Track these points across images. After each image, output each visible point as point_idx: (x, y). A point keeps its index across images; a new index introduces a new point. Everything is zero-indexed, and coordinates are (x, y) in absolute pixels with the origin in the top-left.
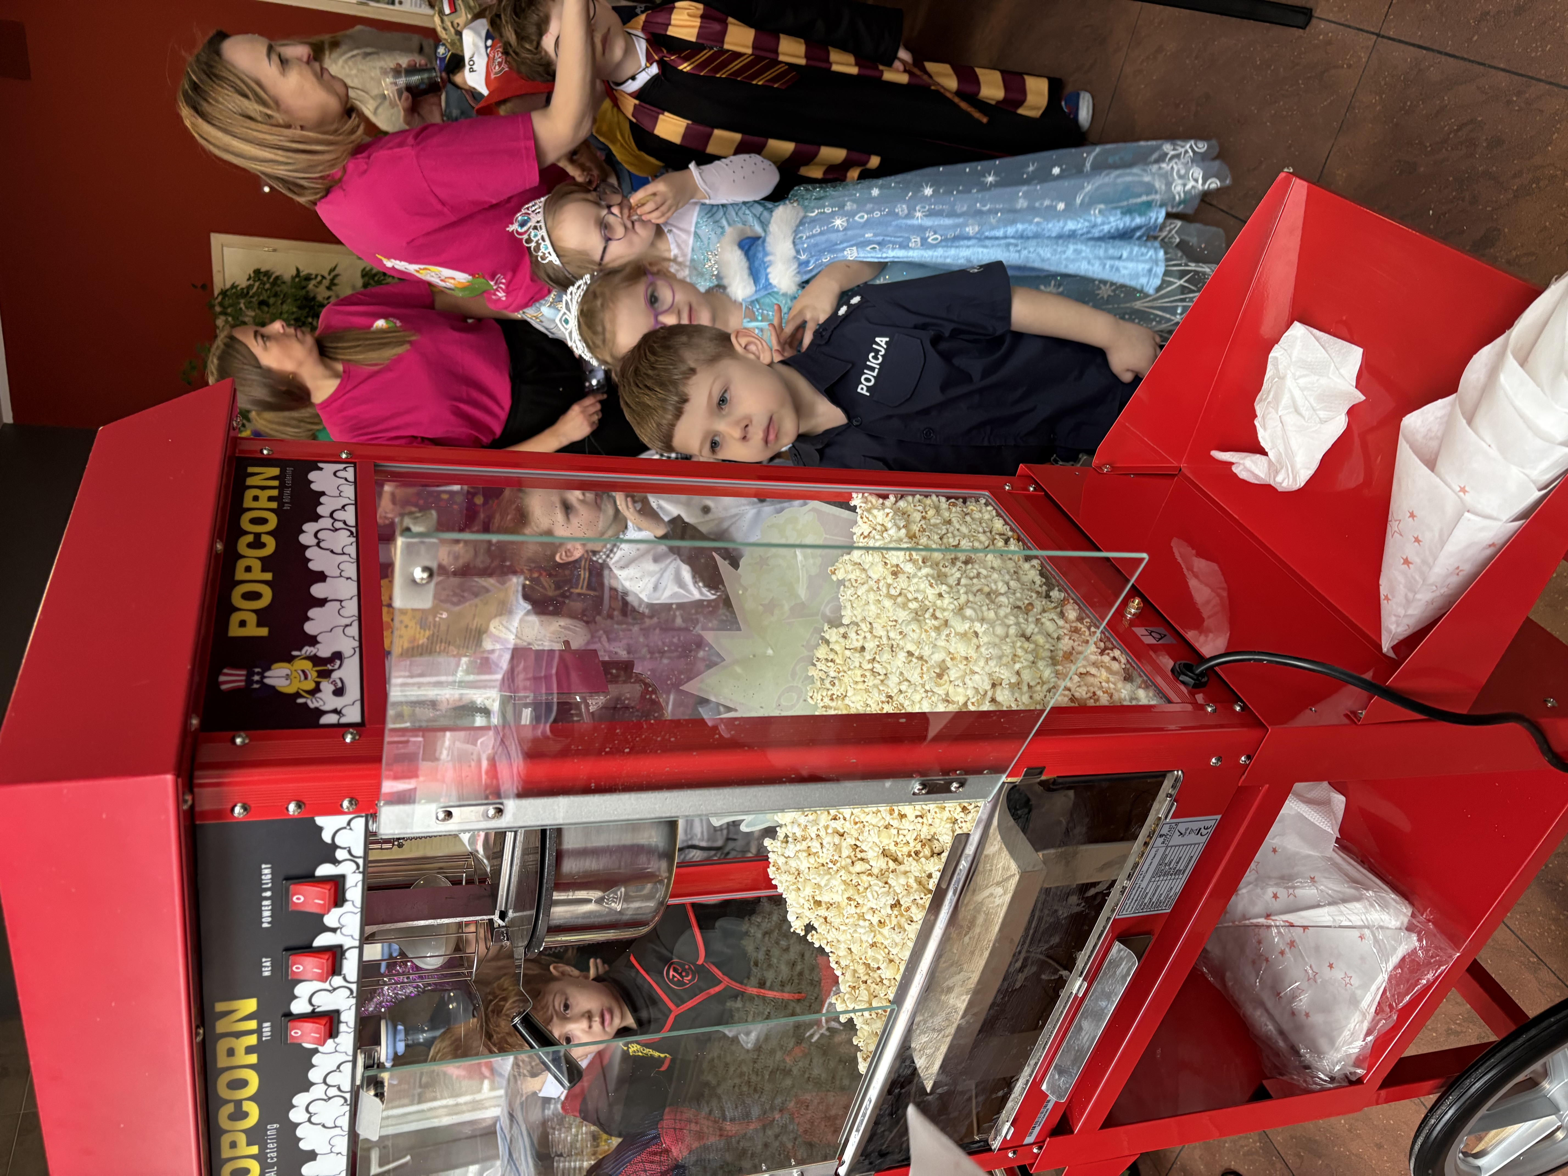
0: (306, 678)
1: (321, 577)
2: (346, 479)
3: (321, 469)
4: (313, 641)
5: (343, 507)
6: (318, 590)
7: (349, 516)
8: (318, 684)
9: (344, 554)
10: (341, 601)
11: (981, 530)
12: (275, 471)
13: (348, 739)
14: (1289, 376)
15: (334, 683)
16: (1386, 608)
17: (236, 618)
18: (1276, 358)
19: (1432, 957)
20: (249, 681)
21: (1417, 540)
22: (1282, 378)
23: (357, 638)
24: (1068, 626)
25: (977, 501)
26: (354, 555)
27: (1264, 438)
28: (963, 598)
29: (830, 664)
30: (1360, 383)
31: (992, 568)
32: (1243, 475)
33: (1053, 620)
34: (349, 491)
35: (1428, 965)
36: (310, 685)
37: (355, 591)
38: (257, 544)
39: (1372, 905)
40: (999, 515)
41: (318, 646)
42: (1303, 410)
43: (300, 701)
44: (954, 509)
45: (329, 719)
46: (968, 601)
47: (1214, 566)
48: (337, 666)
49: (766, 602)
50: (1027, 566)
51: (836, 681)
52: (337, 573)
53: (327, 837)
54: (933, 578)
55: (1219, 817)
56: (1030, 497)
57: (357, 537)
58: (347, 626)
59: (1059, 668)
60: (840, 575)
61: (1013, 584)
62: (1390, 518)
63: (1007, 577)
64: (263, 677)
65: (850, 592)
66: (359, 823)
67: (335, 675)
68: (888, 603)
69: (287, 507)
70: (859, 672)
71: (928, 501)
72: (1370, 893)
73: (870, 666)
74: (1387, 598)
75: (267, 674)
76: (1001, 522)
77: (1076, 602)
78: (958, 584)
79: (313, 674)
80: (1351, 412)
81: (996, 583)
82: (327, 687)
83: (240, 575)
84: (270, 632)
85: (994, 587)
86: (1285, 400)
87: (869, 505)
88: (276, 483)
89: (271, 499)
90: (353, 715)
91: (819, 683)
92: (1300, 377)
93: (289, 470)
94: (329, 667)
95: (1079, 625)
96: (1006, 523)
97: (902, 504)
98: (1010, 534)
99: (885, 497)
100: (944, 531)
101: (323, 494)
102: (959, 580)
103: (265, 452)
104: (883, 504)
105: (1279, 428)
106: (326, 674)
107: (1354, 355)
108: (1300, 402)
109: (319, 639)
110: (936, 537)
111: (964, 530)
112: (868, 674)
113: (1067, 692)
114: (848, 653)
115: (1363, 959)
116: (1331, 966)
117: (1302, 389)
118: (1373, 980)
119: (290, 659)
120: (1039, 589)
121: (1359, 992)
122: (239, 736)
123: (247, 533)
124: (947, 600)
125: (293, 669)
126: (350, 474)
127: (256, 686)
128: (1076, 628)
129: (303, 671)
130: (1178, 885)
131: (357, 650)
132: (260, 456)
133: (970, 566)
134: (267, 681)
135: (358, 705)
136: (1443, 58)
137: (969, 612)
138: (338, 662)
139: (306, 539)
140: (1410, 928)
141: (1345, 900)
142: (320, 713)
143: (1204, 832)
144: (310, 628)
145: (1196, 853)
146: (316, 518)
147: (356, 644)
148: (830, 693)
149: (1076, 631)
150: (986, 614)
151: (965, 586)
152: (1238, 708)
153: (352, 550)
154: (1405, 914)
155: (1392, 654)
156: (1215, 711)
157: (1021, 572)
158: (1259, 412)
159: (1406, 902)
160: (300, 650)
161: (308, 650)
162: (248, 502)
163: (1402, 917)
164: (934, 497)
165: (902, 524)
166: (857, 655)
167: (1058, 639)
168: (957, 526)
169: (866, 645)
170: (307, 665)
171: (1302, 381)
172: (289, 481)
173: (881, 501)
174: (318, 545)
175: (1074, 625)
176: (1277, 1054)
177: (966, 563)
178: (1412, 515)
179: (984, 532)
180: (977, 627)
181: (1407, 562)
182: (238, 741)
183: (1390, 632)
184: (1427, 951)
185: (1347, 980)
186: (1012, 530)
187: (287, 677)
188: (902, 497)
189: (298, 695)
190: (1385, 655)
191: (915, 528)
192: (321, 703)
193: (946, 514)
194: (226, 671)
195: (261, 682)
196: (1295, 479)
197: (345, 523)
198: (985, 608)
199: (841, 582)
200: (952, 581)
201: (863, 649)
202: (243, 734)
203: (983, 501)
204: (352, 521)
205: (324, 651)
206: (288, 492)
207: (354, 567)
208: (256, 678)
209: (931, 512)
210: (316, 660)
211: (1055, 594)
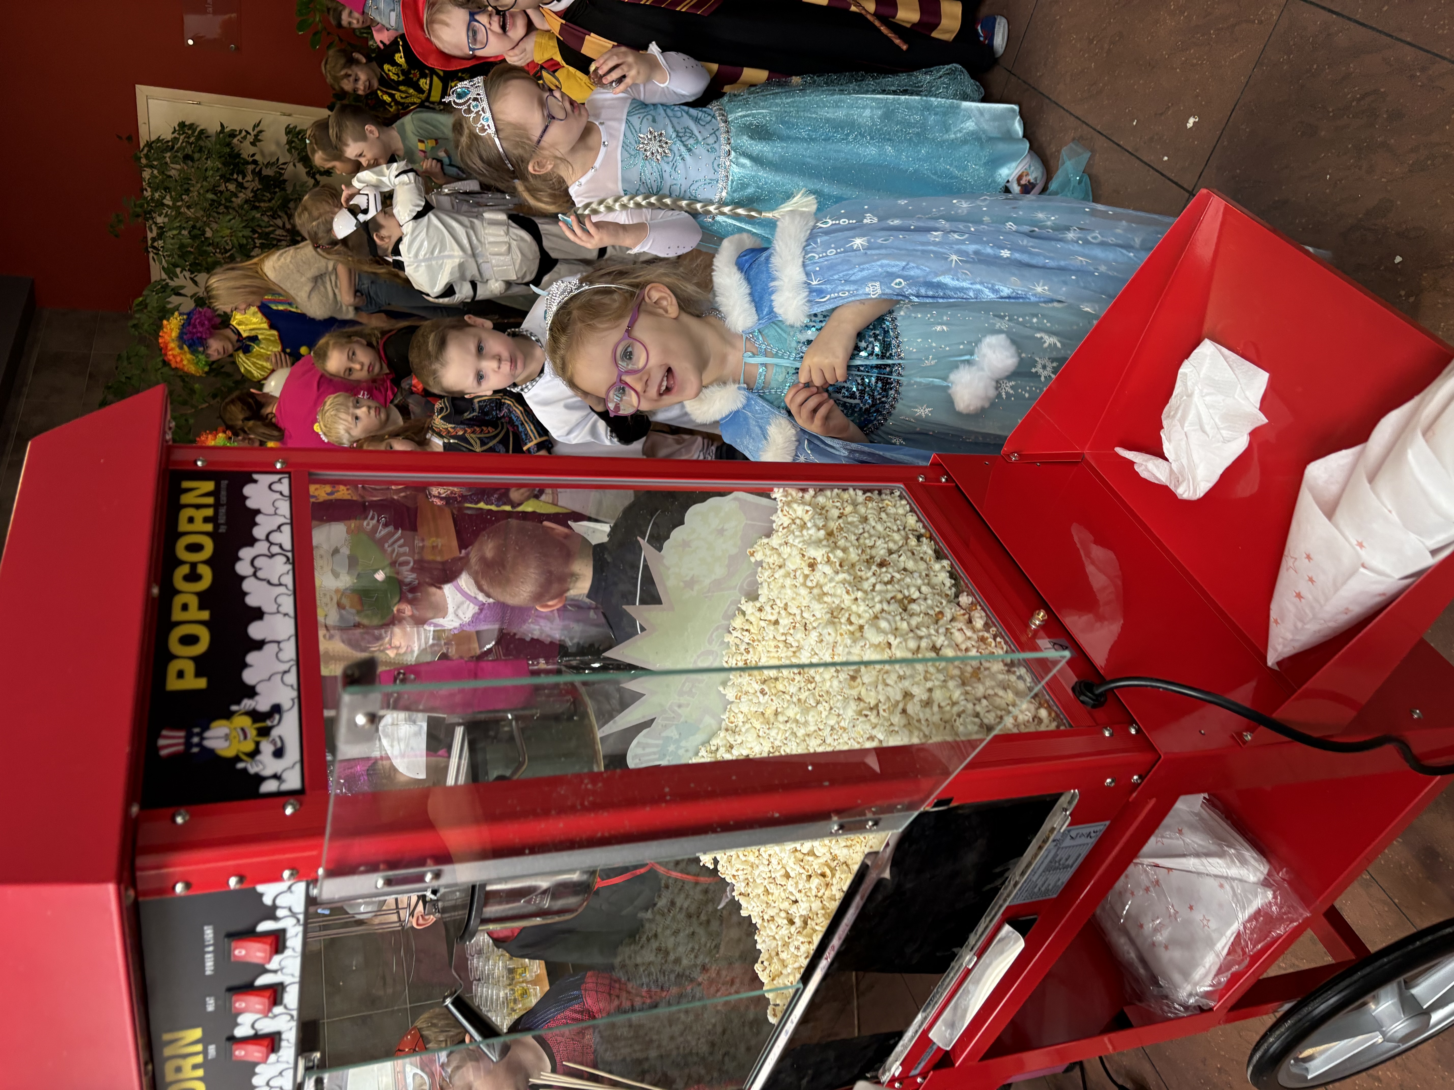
0: (245, 737)
1: (258, 614)
2: (281, 493)
3: (255, 481)
4: (251, 692)
5: (279, 527)
6: (256, 630)
7: (285, 538)
8: (257, 744)
9: (280, 585)
10: (279, 642)
11: (895, 528)
12: (209, 486)
13: (289, 811)
14: (1197, 392)
15: (274, 742)
16: (1275, 631)
17: (174, 667)
18: (1185, 374)
19: (1285, 913)
20: (188, 744)
21: (1311, 580)
22: (1190, 396)
23: (295, 686)
24: (975, 637)
25: (892, 493)
26: (290, 586)
27: (1167, 448)
28: (878, 607)
29: (745, 633)
30: (1264, 406)
31: (905, 569)
32: (1144, 475)
33: (961, 630)
34: (284, 507)
35: (1279, 920)
36: (249, 747)
37: (292, 630)
38: (193, 577)
39: (1233, 861)
40: (912, 510)
41: (257, 698)
42: (1207, 428)
43: (240, 765)
44: (870, 505)
45: (269, 787)
46: (883, 610)
47: (1110, 555)
48: (276, 722)
49: (688, 578)
50: (937, 566)
51: (751, 650)
52: (274, 609)
53: (267, 900)
54: (850, 583)
55: (1108, 823)
56: (943, 487)
57: (293, 564)
58: (285, 672)
59: (968, 688)
60: (759, 557)
61: (924, 589)
62: (1286, 553)
63: (919, 582)
64: (202, 739)
65: (767, 574)
66: (300, 887)
67: (275, 733)
68: (803, 591)
69: (223, 529)
70: (773, 644)
71: (846, 496)
72: (1233, 851)
73: (783, 638)
74: (1276, 622)
75: (207, 734)
76: (915, 518)
77: (983, 609)
78: (873, 590)
79: (252, 733)
80: (1253, 434)
81: (908, 587)
82: (267, 748)
83: (177, 615)
84: (209, 683)
85: (907, 594)
86: (1191, 416)
87: (790, 498)
88: (210, 500)
89: (206, 520)
90: (293, 781)
91: (734, 648)
92: (1208, 394)
93: (224, 483)
94: (269, 723)
95: (986, 635)
96: (919, 520)
97: (821, 499)
98: (923, 531)
99: (804, 490)
100: (861, 531)
101: (258, 512)
102: (874, 586)
103: (199, 463)
104: (803, 497)
105: (1183, 443)
106: (264, 732)
107: (1261, 378)
108: (1205, 419)
109: (258, 689)
110: (853, 538)
111: (880, 528)
112: (781, 645)
113: (977, 720)
114: (763, 624)
115: (1221, 905)
116: (1191, 908)
117: (1208, 407)
118: (1229, 925)
119: (229, 715)
120: (949, 592)
121: (1214, 935)
122: (180, 814)
123: (182, 563)
124: (862, 608)
125: (233, 726)
126: (284, 487)
127: (195, 750)
128: (983, 637)
129: (243, 730)
130: (1065, 876)
131: (296, 701)
132: (194, 468)
133: (884, 569)
134: (208, 743)
135: (298, 767)
136: (1352, 25)
137: (884, 624)
138: (277, 717)
139: (243, 568)
140: (1266, 883)
141: (1208, 855)
142: (260, 779)
143: (1093, 834)
144: (249, 677)
145: (1084, 852)
146: (252, 541)
147: (294, 694)
148: (744, 658)
149: (983, 639)
150: (899, 624)
151: (880, 592)
152: (1133, 731)
153: (288, 580)
154: (1262, 873)
155: (1276, 668)
156: (1111, 735)
157: (932, 574)
158: (1165, 423)
159: (1264, 860)
160: (238, 703)
161: (247, 704)
162: (183, 526)
163: (1258, 874)
164: (851, 491)
165: (821, 523)
166: (772, 628)
167: (967, 650)
168: (873, 524)
169: (781, 621)
170: (245, 722)
171: (1208, 398)
172: (224, 499)
173: (800, 494)
174: (255, 575)
175: (981, 634)
176: (1137, 979)
177: (881, 565)
178: (1308, 557)
179: (899, 530)
180: (891, 639)
181: (1299, 596)
182: (179, 820)
183: (1276, 650)
184: (1281, 908)
185: (1205, 922)
186: (924, 527)
187: (227, 737)
188: (821, 490)
189: (237, 759)
190: (1269, 668)
191: (833, 525)
192: (261, 767)
193: (862, 510)
194: (165, 733)
195: (199, 745)
196: (1195, 490)
197: (281, 547)
198: (898, 618)
199: (760, 564)
200: (867, 586)
201: (776, 622)
202: (182, 811)
203: (898, 493)
204: (288, 545)
205: (262, 704)
206: (223, 510)
207: (291, 600)
208: (196, 740)
209: (849, 509)
210: (255, 716)
211: (965, 599)
